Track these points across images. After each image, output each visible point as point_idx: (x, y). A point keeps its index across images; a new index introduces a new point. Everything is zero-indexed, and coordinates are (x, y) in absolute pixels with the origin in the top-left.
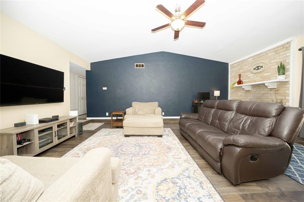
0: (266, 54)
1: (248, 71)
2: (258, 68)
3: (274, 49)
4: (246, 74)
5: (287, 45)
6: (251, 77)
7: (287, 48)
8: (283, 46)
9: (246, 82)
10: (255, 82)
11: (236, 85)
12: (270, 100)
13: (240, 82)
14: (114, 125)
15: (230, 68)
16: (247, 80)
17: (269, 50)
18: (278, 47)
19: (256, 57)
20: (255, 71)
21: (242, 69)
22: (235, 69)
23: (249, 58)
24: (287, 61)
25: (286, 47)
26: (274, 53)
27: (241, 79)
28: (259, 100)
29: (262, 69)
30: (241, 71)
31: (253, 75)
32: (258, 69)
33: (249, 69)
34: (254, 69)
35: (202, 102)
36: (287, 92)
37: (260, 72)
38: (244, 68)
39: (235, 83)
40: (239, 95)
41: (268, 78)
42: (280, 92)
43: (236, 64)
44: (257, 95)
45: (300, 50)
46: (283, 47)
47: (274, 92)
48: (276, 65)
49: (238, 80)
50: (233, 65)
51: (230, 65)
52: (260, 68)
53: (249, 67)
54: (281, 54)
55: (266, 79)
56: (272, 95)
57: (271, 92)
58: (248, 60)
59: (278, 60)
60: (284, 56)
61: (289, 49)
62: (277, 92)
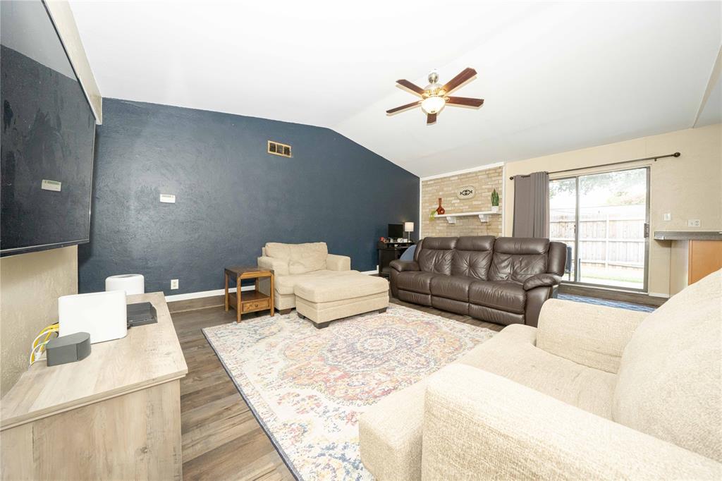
0: (476, 176)
1: (450, 195)
2: (466, 192)
3: (486, 171)
4: (448, 199)
5: (500, 170)
6: (456, 205)
7: (499, 173)
8: (495, 169)
9: (450, 212)
10: (462, 212)
11: (436, 215)
13: (440, 210)
14: (244, 310)
15: (423, 185)
16: (450, 209)
17: (480, 172)
18: (490, 170)
19: (463, 177)
20: (462, 197)
21: (443, 190)
22: (430, 188)
23: (453, 176)
24: (500, 189)
25: (498, 171)
26: (485, 176)
27: (442, 206)
29: (470, 196)
30: (441, 193)
31: (458, 201)
32: (466, 194)
33: (453, 192)
34: (461, 193)
35: (392, 241)
36: (500, 227)
37: (469, 199)
38: (445, 189)
39: (434, 212)
40: (438, 231)
41: (478, 208)
42: (493, 227)
43: (433, 182)
44: (464, 231)
45: (511, 178)
46: (494, 171)
47: (486, 227)
48: (489, 192)
49: (438, 206)
50: (427, 181)
51: (422, 182)
52: (468, 192)
53: (452, 190)
54: (493, 179)
55: (477, 209)
56: (483, 231)
57: (482, 227)
58: (451, 179)
59: (491, 186)
60: (497, 182)
61: (502, 176)
62: (489, 227)
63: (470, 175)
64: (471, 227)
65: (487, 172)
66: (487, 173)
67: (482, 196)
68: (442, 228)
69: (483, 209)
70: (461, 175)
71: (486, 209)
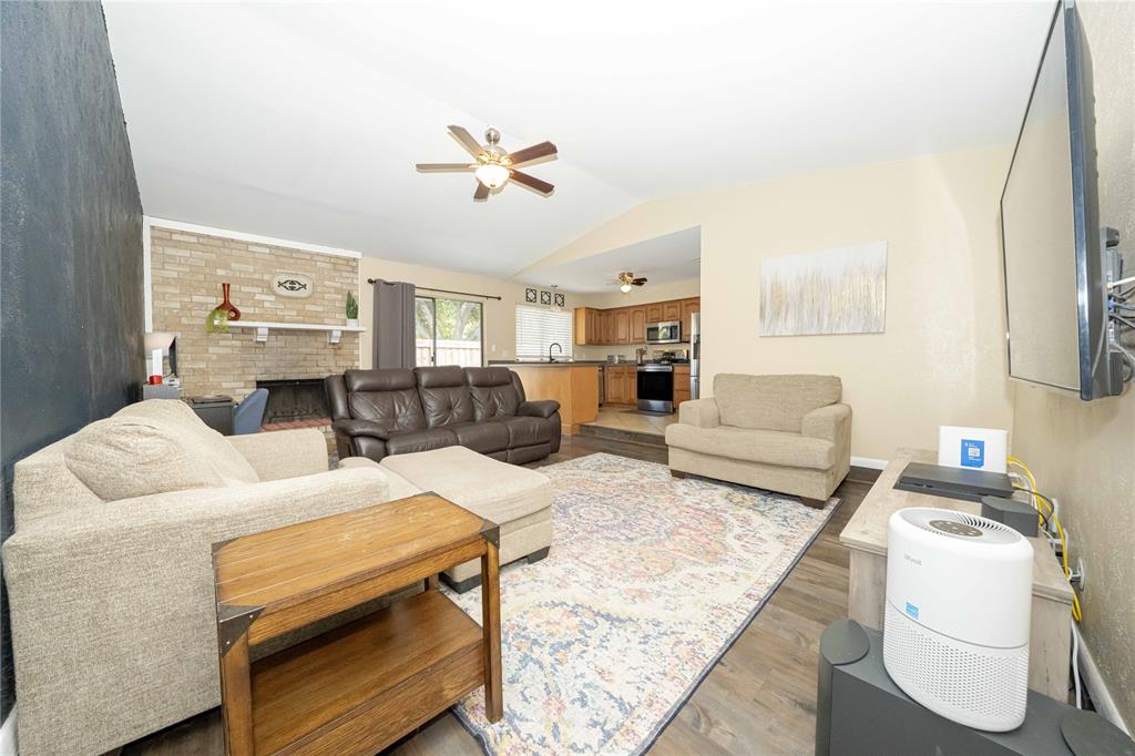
0: (311, 259)
1: (251, 282)
3: (331, 257)
4: (247, 289)
5: (355, 263)
6: (266, 304)
7: (353, 268)
8: (347, 260)
9: (252, 318)
12: (323, 369)
13: (227, 307)
15: (155, 238)
16: (251, 311)
17: (318, 254)
18: (337, 257)
19: (280, 252)
20: (283, 291)
21: (227, 267)
22: (184, 252)
23: (257, 244)
25: (352, 265)
26: (329, 266)
28: (295, 370)
31: (273, 298)
36: (356, 352)
37: (297, 298)
38: (235, 265)
42: (345, 352)
44: (288, 357)
45: (370, 281)
46: (345, 263)
47: (333, 352)
49: (221, 300)
50: (167, 231)
51: (152, 229)
53: (255, 272)
54: (344, 274)
55: (314, 320)
56: (328, 358)
57: (326, 351)
58: (251, 248)
59: (339, 285)
60: (350, 281)
61: (357, 273)
62: (338, 352)
63: (299, 256)
64: (304, 350)
65: (332, 260)
66: (336, 262)
67: (323, 298)
68: (228, 351)
69: (326, 321)
70: (278, 248)
71: (332, 321)
